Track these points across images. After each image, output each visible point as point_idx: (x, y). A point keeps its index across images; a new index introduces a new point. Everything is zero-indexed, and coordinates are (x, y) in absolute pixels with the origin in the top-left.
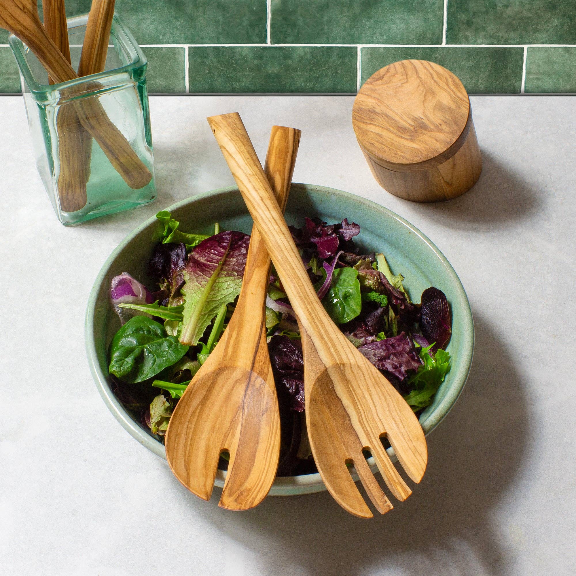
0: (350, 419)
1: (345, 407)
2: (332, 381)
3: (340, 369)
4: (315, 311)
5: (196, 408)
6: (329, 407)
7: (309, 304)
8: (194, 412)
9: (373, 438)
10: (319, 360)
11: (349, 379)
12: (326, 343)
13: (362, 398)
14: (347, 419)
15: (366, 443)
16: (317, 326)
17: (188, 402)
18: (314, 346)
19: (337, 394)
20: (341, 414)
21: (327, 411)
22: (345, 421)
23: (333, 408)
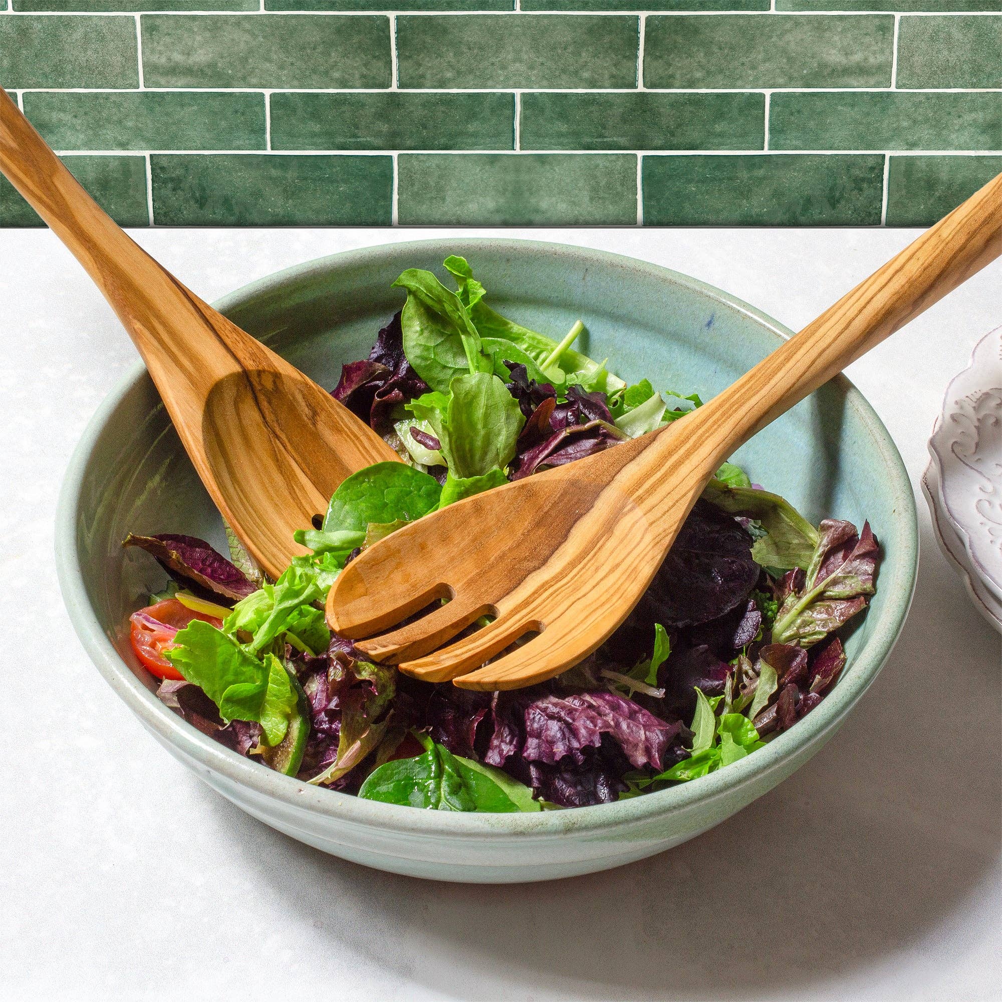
0: (539, 568)
1: (557, 551)
2: (592, 507)
3: (623, 507)
4: (715, 427)
6: (538, 524)
7: (724, 414)
9: (523, 613)
11: (615, 531)
12: (660, 465)
13: (593, 568)
14: (536, 563)
15: (503, 608)
16: (684, 442)
18: (640, 452)
19: (573, 529)
20: (538, 550)
21: (527, 524)
22: (528, 561)
23: (540, 532)
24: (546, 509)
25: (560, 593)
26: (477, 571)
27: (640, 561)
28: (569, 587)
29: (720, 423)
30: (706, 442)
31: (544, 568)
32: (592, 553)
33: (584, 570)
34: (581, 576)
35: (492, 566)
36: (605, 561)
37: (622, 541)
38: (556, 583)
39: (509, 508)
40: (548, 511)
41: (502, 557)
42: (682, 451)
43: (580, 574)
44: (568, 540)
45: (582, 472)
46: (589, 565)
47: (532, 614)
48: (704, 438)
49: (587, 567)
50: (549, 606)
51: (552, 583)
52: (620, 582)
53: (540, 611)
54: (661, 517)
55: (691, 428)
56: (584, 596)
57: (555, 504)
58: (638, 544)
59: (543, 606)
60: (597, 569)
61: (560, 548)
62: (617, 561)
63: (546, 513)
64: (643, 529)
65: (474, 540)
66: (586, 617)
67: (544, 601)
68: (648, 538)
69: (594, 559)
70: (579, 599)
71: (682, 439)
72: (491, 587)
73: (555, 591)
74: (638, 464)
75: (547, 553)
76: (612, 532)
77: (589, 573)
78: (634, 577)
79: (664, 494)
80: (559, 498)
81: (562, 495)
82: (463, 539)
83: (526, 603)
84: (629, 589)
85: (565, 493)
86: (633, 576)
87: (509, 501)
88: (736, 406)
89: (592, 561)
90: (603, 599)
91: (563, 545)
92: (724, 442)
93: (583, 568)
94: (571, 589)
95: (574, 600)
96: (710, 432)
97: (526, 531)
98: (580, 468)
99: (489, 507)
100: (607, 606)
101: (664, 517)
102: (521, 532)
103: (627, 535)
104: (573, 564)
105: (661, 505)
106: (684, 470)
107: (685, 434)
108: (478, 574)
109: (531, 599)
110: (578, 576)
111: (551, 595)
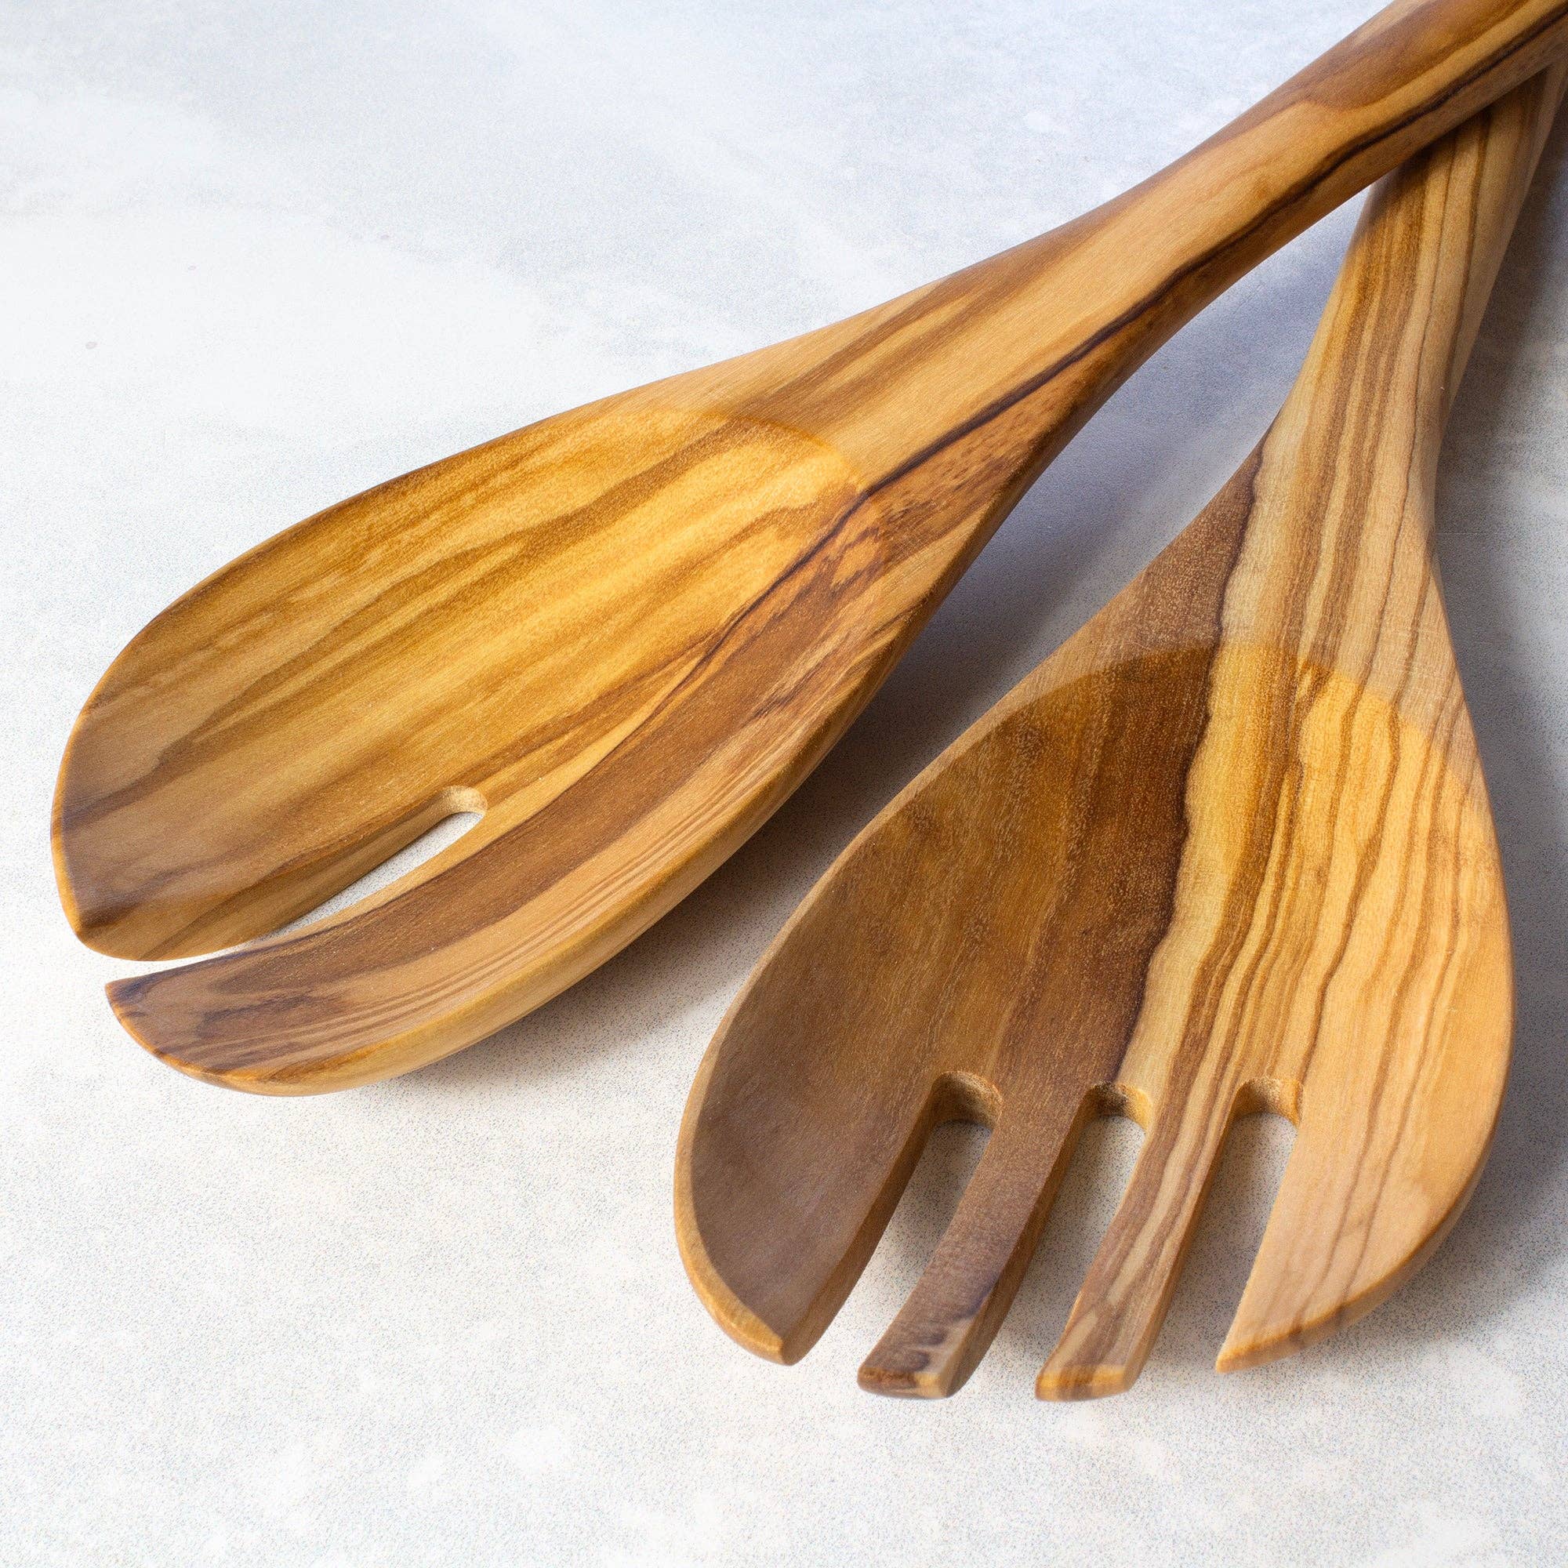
1: (1183, 870)
2: (1207, 718)
3: (1291, 689)
4: (1372, 420)
5: (490, 548)
6: (1095, 814)
7: (1369, 385)
8: (464, 559)
9: (1207, 1070)
10: (1213, 599)
11: (1305, 760)
13: (1308, 877)
14: (1145, 925)
17: (469, 499)
18: (1239, 541)
19: (1190, 794)
20: (1131, 885)
21: (1065, 826)
22: (1124, 925)
23: (1109, 834)
24: (1093, 768)
25: (1265, 980)
26: (1012, 1005)
27: (1435, 808)
28: (1277, 954)
29: (1375, 407)
30: (1379, 461)
31: (1174, 929)
32: (1278, 839)
33: (1286, 895)
34: (1290, 912)
35: (1041, 976)
36: (1330, 847)
37: (1341, 778)
38: (1235, 955)
39: (1001, 799)
40: (1100, 769)
41: (1052, 939)
42: (1337, 501)
43: (1283, 905)
44: (1194, 830)
45: (1129, 636)
46: (1290, 873)
47: (1232, 1068)
48: (1366, 454)
49: (1290, 883)
50: (1261, 1025)
51: (1225, 960)
52: (1417, 885)
53: (1247, 1052)
54: (1407, 677)
55: (1317, 442)
56: (1338, 959)
57: (1109, 745)
58: (1394, 768)
59: (1244, 1030)
60: (1322, 876)
61: (1185, 860)
62: (1364, 834)
63: (1098, 777)
64: (1382, 725)
65: (959, 921)
66: (1396, 1016)
67: (1237, 1018)
68: (1413, 742)
69: (1294, 853)
70: (1330, 974)
71: (1315, 472)
72: (1075, 1037)
73: (1249, 979)
74: (1256, 570)
75: (1157, 883)
76: (1298, 763)
77: (1305, 892)
78: (1450, 857)
79: (1370, 619)
80: (1111, 726)
81: (1114, 714)
82: (930, 931)
83: (1194, 1043)
84: (1464, 894)
85: (1119, 706)
86: (1444, 853)
87: (991, 781)
88: (1383, 360)
89: (1294, 861)
90: (1403, 946)
91: (1188, 850)
92: (1418, 449)
93: (1280, 888)
94: (1285, 956)
95: (1319, 982)
96: (1370, 435)
97: (1072, 846)
98: (1120, 629)
99: (949, 814)
100: (1434, 963)
101: (1415, 674)
102: (1061, 852)
103: (1345, 757)
104: (1245, 888)
105: (1385, 649)
106: (1376, 542)
107: (1315, 459)
108: (1019, 1014)
109: (1201, 1026)
110: (1282, 913)
111: (1244, 992)
